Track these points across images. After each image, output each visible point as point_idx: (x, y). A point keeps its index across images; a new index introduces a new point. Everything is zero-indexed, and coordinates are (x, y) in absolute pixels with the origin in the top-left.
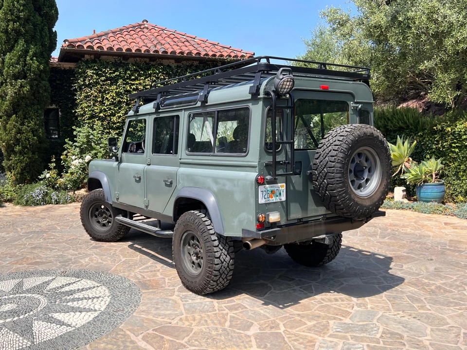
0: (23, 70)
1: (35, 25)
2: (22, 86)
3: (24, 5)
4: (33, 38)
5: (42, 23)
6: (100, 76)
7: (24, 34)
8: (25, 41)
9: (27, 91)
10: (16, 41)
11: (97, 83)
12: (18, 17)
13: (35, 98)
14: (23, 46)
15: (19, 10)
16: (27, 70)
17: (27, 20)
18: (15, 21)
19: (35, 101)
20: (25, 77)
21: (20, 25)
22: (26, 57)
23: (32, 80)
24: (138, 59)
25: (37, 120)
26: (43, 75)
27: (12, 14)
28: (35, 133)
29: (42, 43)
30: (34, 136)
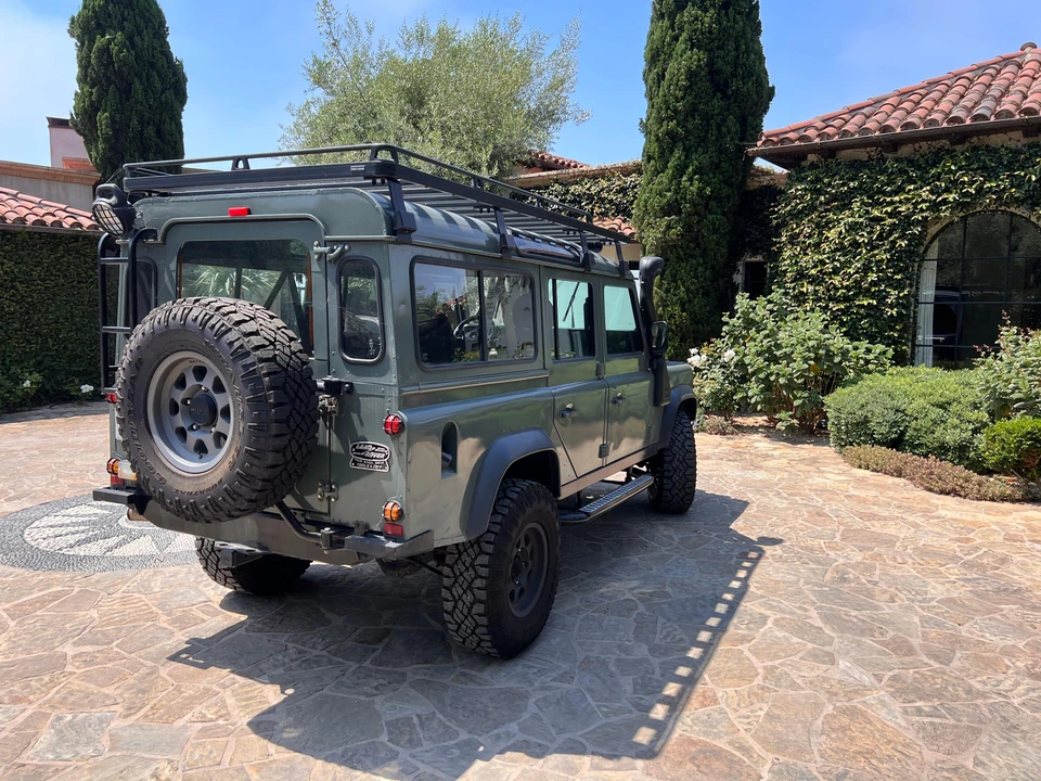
0: (676, 199)
1: (707, 118)
2: (669, 227)
3: (686, 89)
4: (703, 141)
5: (728, 110)
6: (819, 192)
7: (686, 137)
8: (683, 150)
9: (678, 235)
10: (672, 152)
11: (813, 208)
12: (676, 111)
13: (698, 245)
14: (679, 158)
15: (676, 98)
16: (681, 198)
17: (692, 111)
18: (670, 119)
19: (698, 252)
20: (679, 213)
21: (678, 124)
22: (681, 177)
23: (689, 214)
24: (923, 144)
25: (692, 283)
26: (713, 203)
27: (668, 108)
28: (687, 305)
29: (721, 145)
30: (683, 311)
